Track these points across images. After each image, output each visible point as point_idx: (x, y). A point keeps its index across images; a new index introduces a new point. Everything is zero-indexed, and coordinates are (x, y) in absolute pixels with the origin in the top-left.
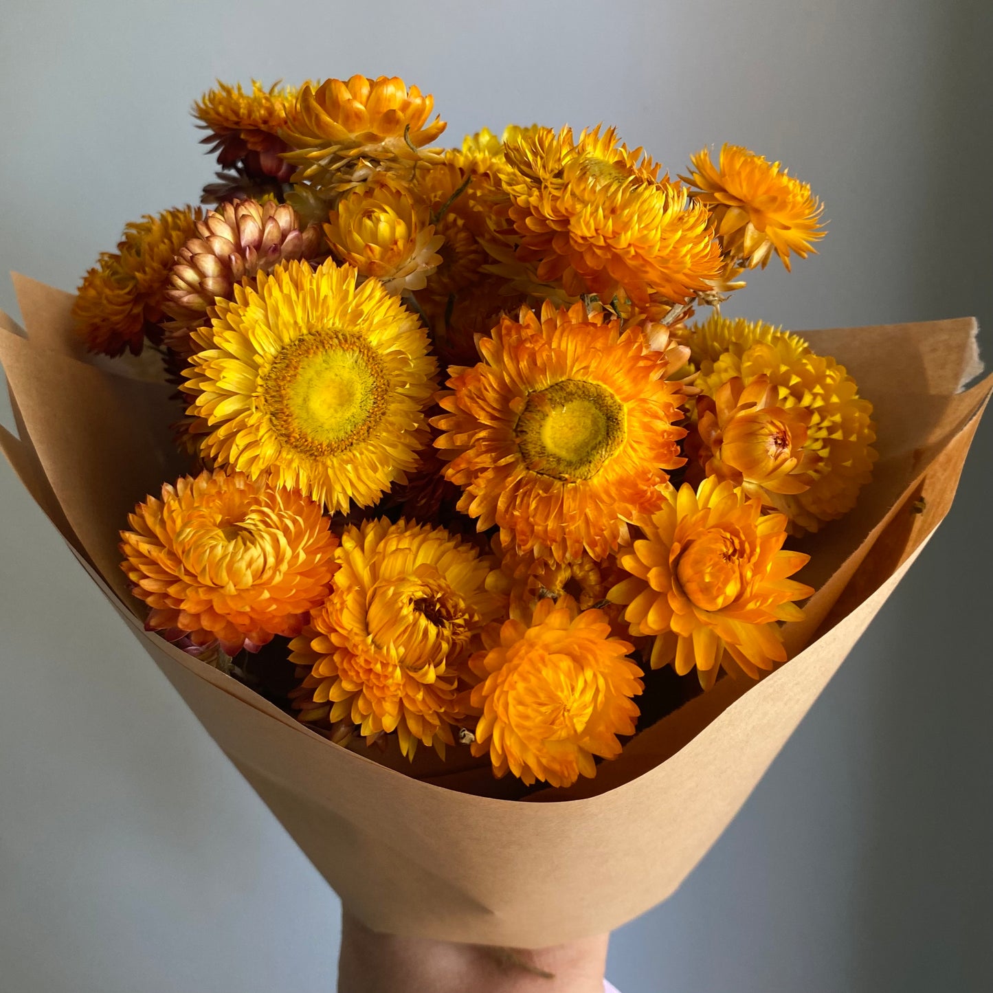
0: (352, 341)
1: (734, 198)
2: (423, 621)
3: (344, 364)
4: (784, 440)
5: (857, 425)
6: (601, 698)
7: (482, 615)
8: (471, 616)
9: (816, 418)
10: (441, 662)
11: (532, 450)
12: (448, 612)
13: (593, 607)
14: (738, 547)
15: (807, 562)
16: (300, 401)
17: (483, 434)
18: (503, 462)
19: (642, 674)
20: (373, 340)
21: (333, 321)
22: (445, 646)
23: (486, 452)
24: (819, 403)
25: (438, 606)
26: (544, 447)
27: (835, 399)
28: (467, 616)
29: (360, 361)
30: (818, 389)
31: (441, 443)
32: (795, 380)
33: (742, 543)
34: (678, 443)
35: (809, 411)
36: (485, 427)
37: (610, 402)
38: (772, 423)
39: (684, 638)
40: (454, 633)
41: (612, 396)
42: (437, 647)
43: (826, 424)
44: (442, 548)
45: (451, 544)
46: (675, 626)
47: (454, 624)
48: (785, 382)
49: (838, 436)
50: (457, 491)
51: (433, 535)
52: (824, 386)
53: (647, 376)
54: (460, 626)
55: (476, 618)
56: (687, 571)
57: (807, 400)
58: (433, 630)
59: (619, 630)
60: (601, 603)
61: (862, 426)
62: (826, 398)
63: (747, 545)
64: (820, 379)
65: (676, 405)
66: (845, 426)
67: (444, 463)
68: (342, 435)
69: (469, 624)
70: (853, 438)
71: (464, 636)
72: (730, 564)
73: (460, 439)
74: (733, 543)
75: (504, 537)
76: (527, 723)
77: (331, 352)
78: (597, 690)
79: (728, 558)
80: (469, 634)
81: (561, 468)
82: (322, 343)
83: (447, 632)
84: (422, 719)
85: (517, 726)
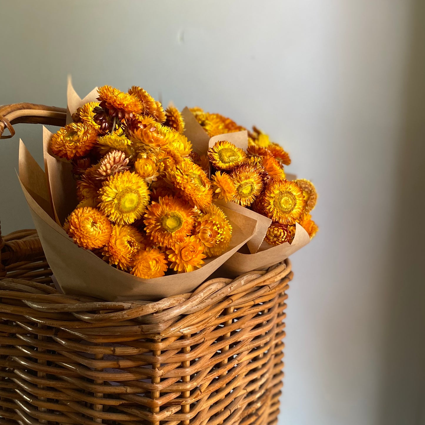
0: (137, 192)
1: (220, 185)
2: (129, 246)
3: (134, 196)
4: (211, 236)
5: (227, 239)
6: (158, 270)
7: (140, 248)
8: (138, 247)
9: (219, 235)
10: (130, 254)
11: (164, 224)
12: (134, 245)
13: (163, 252)
14: (194, 250)
15: (205, 257)
16: (123, 202)
17: (155, 217)
18: (157, 224)
19: (168, 268)
20: (141, 192)
21: (134, 187)
22: (132, 252)
23: (154, 221)
24: (221, 232)
25: (132, 243)
26: (166, 224)
27: (224, 233)
28: (137, 247)
29: (137, 196)
30: (222, 230)
31: (146, 216)
32: (219, 226)
33: (195, 250)
34: (191, 230)
35: (219, 233)
36: (156, 216)
37: (181, 219)
38: (210, 232)
39: (178, 264)
40: (134, 250)
41: (182, 218)
42: (130, 251)
43: (221, 237)
44: (135, 232)
45: (137, 232)
46: (177, 261)
47: (134, 248)
48: (217, 225)
49: (222, 240)
50: (145, 226)
51: (134, 228)
52: (224, 229)
53: (190, 216)
54: (135, 249)
55: (139, 248)
56: (183, 252)
57: (219, 231)
58: (130, 248)
59: (166, 258)
60: (164, 252)
61: (228, 240)
62: (223, 232)
63: (196, 250)
64: (224, 228)
65: (193, 223)
66: (225, 239)
67: (144, 219)
68: (129, 210)
69: (137, 249)
70: (225, 242)
71: (136, 251)
72: (191, 253)
73: (150, 217)
74: (193, 249)
75: (152, 238)
76: (144, 270)
77: (132, 193)
78: (158, 268)
79: (191, 252)
80: (137, 251)
81: (168, 229)
82: (131, 191)
83: (132, 249)
84: (123, 264)
85: (141, 270)
